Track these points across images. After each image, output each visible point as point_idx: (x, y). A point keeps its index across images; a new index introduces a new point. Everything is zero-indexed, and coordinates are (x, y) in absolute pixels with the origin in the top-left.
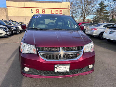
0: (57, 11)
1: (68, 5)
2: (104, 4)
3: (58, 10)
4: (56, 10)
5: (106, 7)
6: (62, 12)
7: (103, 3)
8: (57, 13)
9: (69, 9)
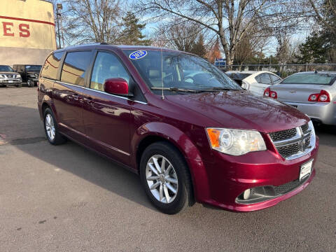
0: (8, 26)
1: (46, 12)
2: (136, 21)
3: (11, 24)
4: (5, 24)
5: (141, 27)
6: (30, 30)
7: (134, 17)
8: (8, 32)
9: (52, 24)
